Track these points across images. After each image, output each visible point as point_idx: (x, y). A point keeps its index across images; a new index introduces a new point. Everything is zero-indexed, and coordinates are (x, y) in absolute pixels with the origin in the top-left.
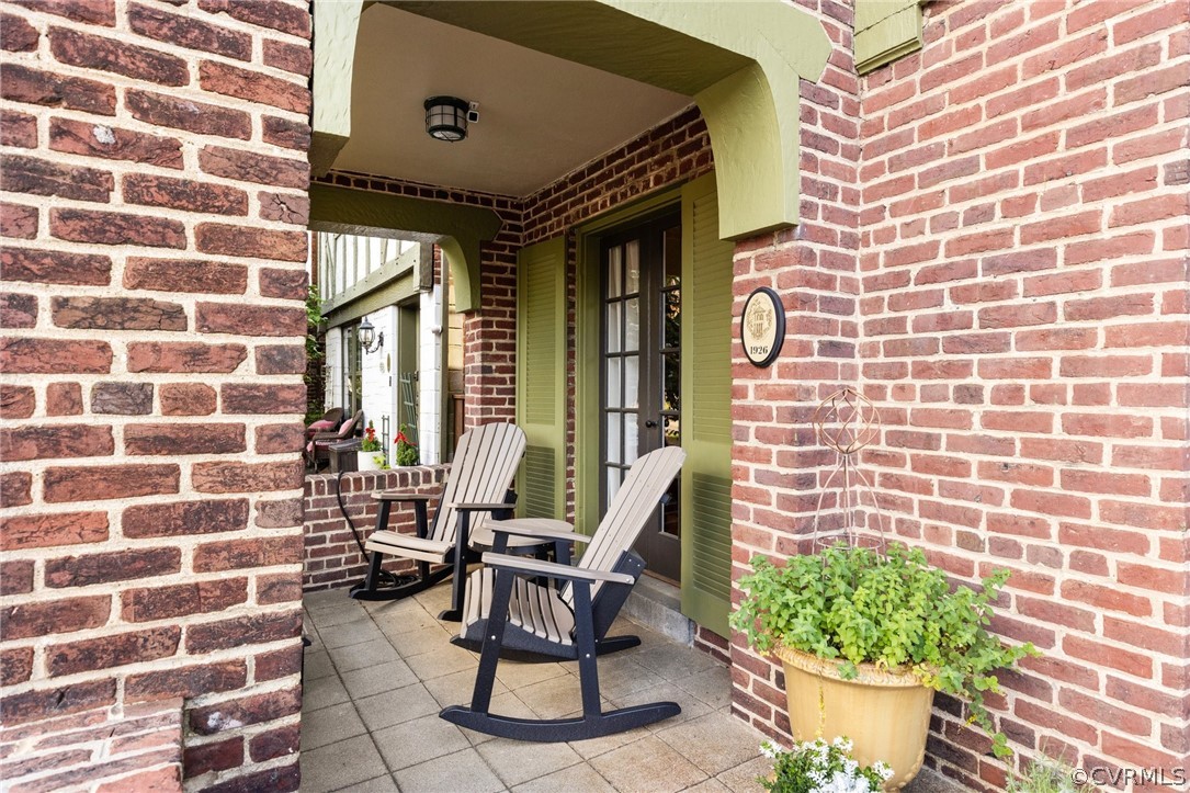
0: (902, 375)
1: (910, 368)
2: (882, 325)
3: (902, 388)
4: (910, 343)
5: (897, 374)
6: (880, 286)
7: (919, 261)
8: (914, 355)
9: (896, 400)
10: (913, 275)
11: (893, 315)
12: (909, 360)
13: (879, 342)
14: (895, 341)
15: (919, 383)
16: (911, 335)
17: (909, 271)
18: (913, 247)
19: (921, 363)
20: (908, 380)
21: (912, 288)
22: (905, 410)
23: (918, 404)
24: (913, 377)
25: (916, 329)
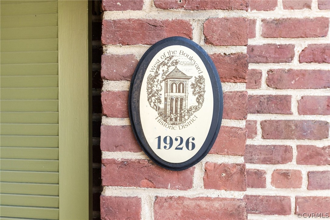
0: (286, 160)
1: (295, 153)
2: (261, 103)
3: (285, 175)
4: (296, 126)
5: (280, 159)
6: (258, 59)
7: (305, 36)
8: (299, 138)
9: (278, 187)
10: (298, 50)
11: (273, 92)
12: (293, 143)
13: (255, 122)
14: (277, 121)
15: (304, 169)
16: (295, 116)
17: (293, 46)
18: (298, 21)
19: (309, 148)
20: (292, 166)
21: (295, 65)
22: (288, 198)
23: (303, 191)
24: (299, 162)
25: (302, 111)
